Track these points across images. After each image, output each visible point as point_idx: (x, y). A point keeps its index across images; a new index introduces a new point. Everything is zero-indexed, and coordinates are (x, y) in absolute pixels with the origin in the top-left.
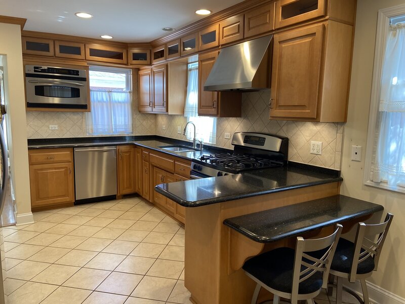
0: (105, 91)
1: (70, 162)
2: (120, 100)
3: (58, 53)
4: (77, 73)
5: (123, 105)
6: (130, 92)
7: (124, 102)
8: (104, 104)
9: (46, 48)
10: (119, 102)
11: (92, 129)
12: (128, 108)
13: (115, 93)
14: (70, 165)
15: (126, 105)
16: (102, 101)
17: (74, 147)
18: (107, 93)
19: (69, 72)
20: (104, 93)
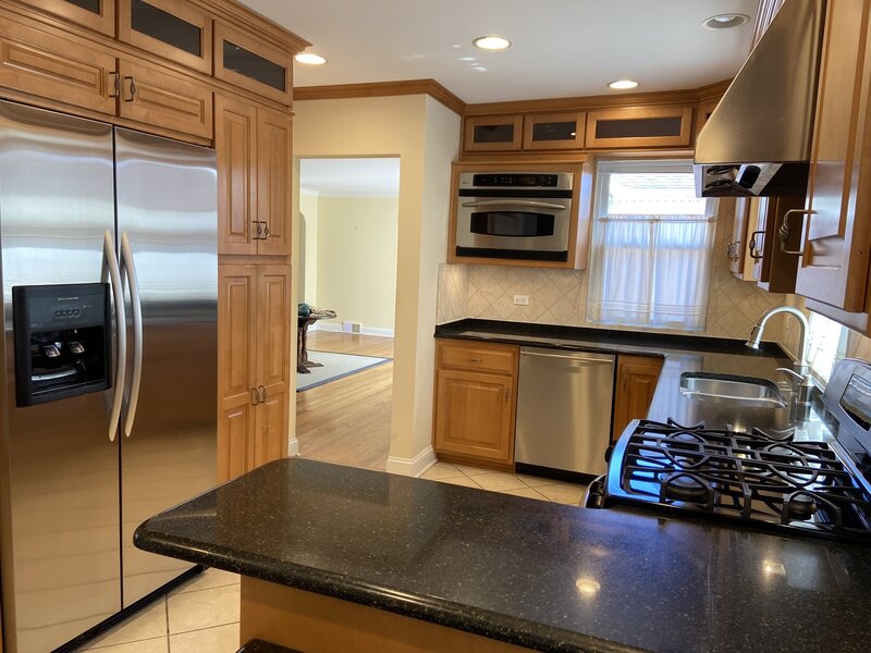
0: (643, 220)
2: (680, 241)
3: (529, 143)
4: (553, 180)
5: (687, 253)
6: (711, 221)
7: (691, 248)
8: (638, 252)
9: (505, 133)
10: (678, 247)
11: (599, 310)
12: (698, 264)
13: (669, 225)
14: (508, 382)
15: (696, 255)
16: (633, 245)
18: (647, 225)
19: (538, 179)
20: (639, 226)
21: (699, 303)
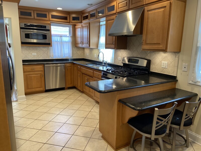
0: (59, 36)
1: (42, 71)
2: (66, 41)
3: (36, 17)
4: (45, 27)
6: (71, 37)
7: (68, 42)
8: (59, 43)
9: (30, 14)
11: (53, 55)
12: (70, 45)
13: (64, 37)
14: (43, 73)
15: (69, 43)
16: (57, 41)
17: (44, 64)
18: (60, 37)
19: (41, 26)
20: (58, 37)
21: (71, 52)
